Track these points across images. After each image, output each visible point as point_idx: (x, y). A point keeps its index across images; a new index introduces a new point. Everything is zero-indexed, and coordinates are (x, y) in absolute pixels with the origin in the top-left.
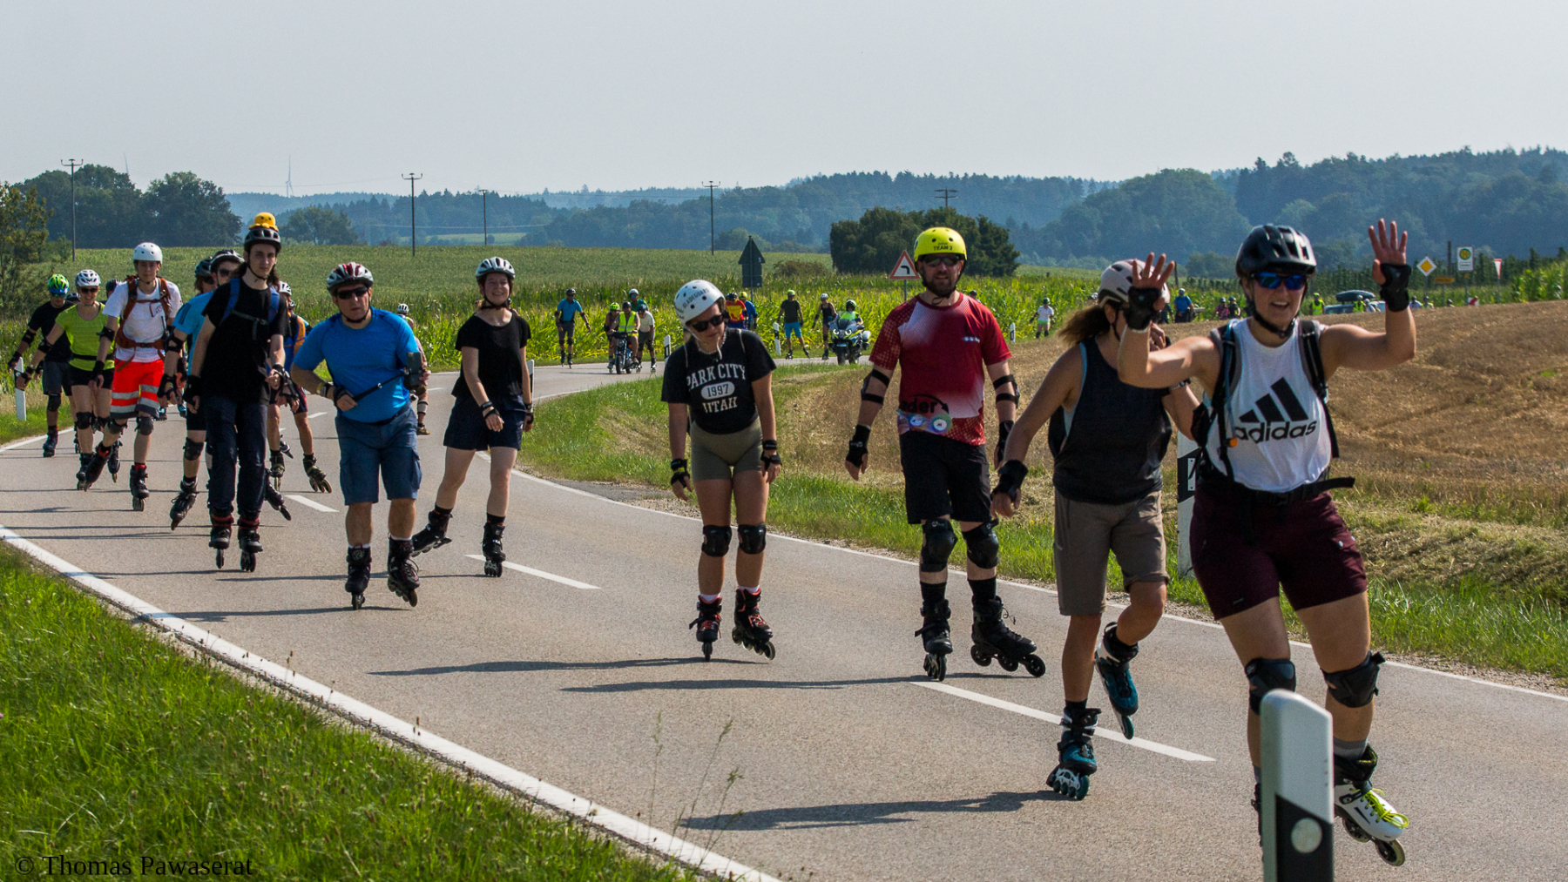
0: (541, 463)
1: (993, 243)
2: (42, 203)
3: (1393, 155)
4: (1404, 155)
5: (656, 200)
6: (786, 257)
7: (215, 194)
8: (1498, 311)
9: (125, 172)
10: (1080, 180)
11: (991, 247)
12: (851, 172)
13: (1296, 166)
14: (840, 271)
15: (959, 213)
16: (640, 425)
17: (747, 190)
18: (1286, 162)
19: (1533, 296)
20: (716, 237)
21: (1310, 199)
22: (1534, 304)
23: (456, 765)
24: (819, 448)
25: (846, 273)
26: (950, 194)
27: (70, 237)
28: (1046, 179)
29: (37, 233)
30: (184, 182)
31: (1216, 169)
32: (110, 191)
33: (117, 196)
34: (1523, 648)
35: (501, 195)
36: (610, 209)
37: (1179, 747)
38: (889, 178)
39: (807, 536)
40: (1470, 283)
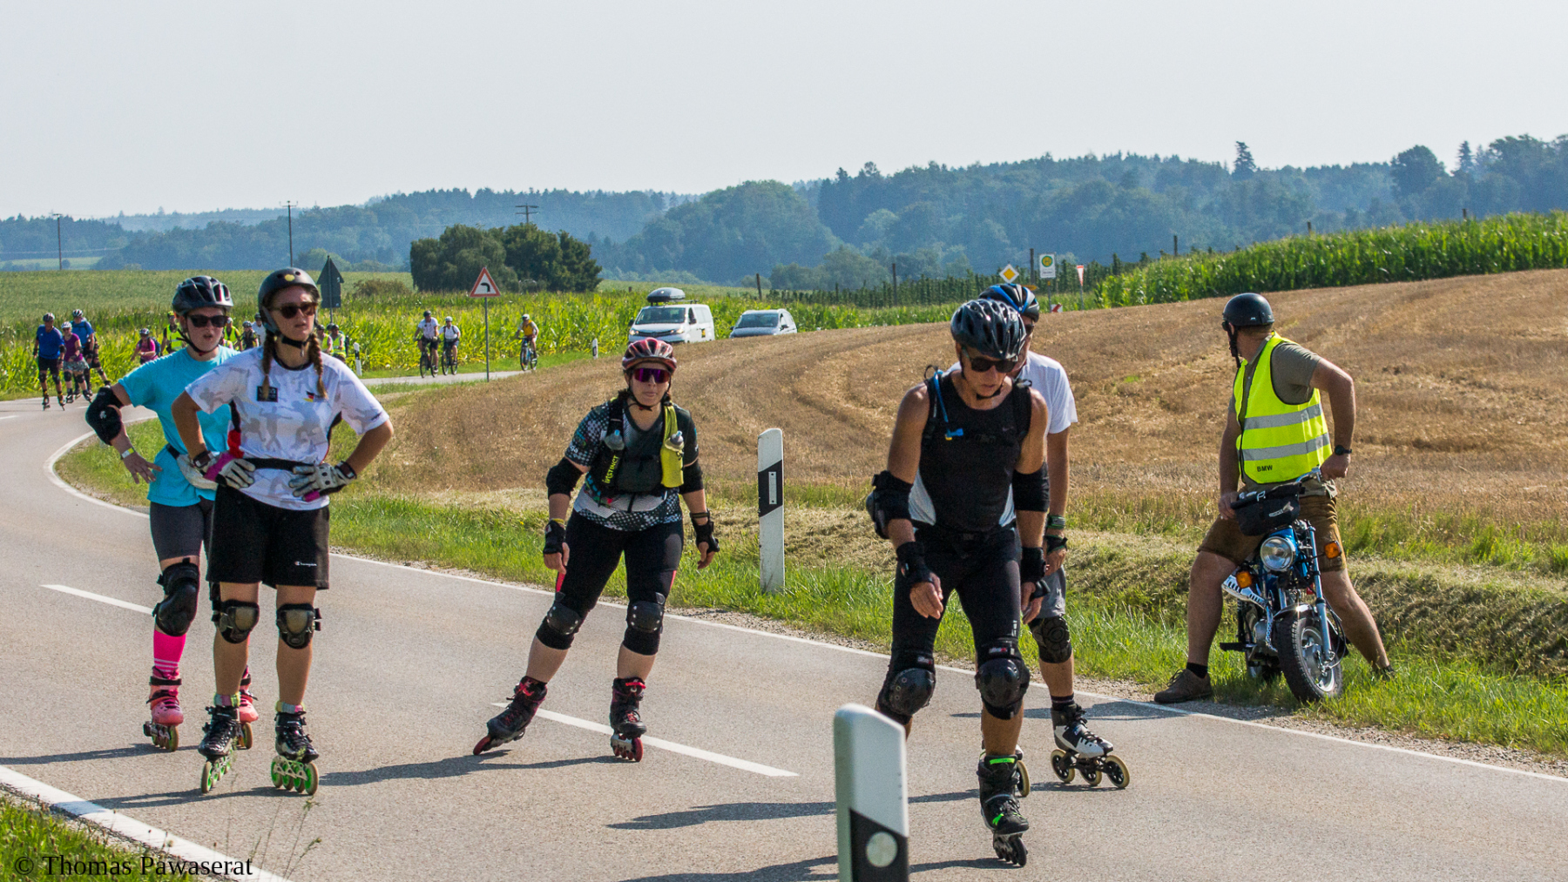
0: (118, 490)
1: (574, 258)
3: (974, 163)
4: (985, 163)
5: (233, 221)
6: (366, 277)
8: (1081, 317)
10: (661, 193)
11: (574, 263)
12: (430, 189)
13: (877, 176)
14: (421, 290)
15: (540, 228)
17: (326, 210)
18: (868, 172)
19: (1116, 301)
20: (295, 257)
21: (892, 209)
22: (1115, 310)
23: (30, 800)
24: (401, 468)
25: (426, 291)
26: (530, 210)
28: (627, 193)
31: (798, 181)
34: (1107, 655)
35: (76, 219)
36: (187, 231)
37: (762, 763)
38: (469, 195)
39: (387, 559)
40: (1054, 291)
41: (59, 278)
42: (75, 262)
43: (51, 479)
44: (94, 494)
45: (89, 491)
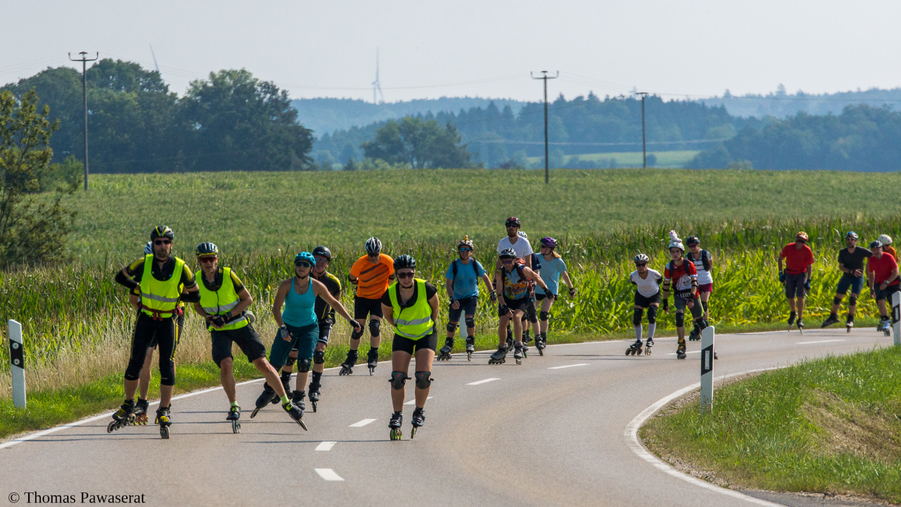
0: (726, 467)
2: (43, 113)
5: (879, 105)
7: (276, 100)
9: (155, 69)
16: (859, 414)
27: (81, 157)
29: (38, 152)
30: (235, 83)
32: (135, 95)
33: (145, 103)
36: (816, 118)
41: (642, 179)
42: (665, 158)
43: (636, 451)
44: (693, 472)
45: (686, 468)
